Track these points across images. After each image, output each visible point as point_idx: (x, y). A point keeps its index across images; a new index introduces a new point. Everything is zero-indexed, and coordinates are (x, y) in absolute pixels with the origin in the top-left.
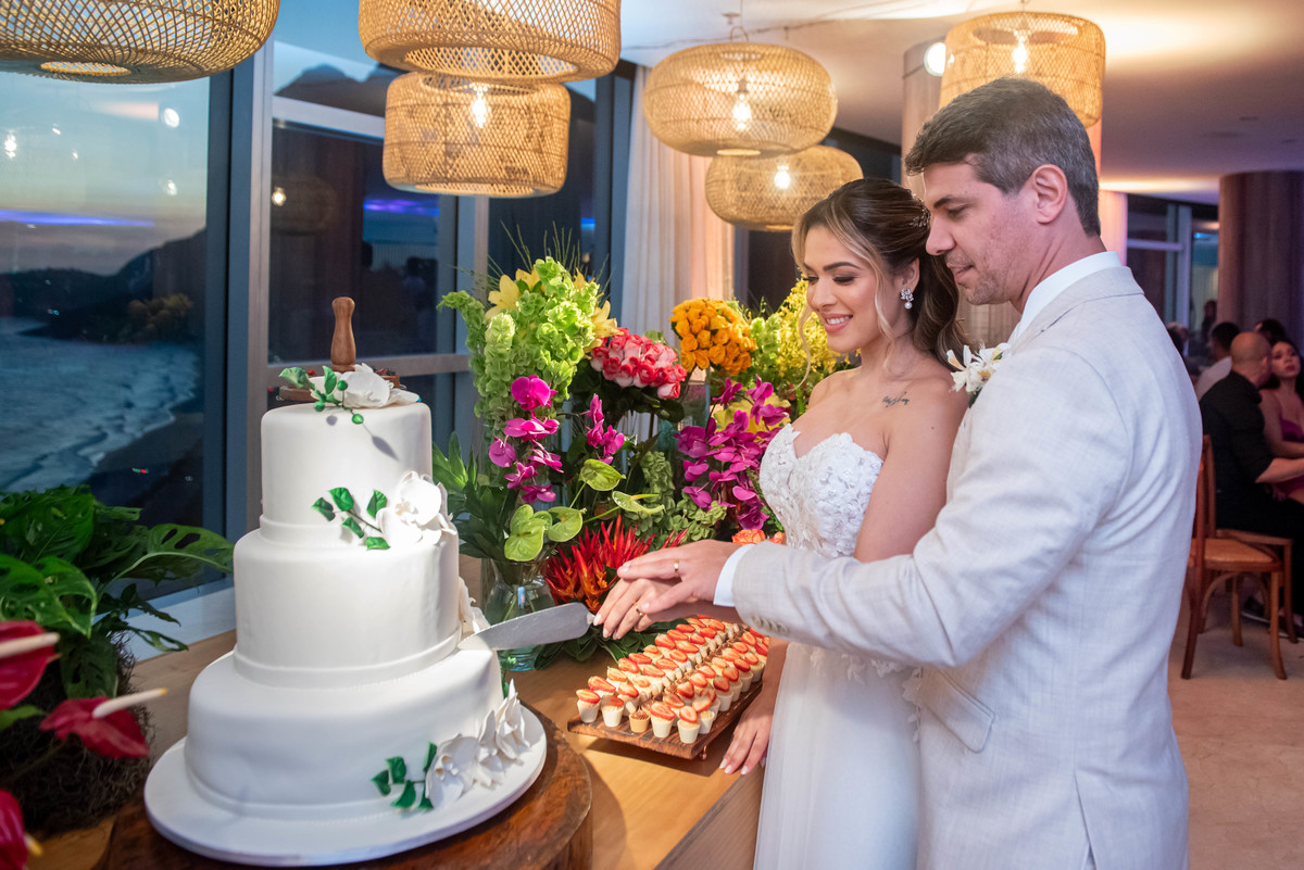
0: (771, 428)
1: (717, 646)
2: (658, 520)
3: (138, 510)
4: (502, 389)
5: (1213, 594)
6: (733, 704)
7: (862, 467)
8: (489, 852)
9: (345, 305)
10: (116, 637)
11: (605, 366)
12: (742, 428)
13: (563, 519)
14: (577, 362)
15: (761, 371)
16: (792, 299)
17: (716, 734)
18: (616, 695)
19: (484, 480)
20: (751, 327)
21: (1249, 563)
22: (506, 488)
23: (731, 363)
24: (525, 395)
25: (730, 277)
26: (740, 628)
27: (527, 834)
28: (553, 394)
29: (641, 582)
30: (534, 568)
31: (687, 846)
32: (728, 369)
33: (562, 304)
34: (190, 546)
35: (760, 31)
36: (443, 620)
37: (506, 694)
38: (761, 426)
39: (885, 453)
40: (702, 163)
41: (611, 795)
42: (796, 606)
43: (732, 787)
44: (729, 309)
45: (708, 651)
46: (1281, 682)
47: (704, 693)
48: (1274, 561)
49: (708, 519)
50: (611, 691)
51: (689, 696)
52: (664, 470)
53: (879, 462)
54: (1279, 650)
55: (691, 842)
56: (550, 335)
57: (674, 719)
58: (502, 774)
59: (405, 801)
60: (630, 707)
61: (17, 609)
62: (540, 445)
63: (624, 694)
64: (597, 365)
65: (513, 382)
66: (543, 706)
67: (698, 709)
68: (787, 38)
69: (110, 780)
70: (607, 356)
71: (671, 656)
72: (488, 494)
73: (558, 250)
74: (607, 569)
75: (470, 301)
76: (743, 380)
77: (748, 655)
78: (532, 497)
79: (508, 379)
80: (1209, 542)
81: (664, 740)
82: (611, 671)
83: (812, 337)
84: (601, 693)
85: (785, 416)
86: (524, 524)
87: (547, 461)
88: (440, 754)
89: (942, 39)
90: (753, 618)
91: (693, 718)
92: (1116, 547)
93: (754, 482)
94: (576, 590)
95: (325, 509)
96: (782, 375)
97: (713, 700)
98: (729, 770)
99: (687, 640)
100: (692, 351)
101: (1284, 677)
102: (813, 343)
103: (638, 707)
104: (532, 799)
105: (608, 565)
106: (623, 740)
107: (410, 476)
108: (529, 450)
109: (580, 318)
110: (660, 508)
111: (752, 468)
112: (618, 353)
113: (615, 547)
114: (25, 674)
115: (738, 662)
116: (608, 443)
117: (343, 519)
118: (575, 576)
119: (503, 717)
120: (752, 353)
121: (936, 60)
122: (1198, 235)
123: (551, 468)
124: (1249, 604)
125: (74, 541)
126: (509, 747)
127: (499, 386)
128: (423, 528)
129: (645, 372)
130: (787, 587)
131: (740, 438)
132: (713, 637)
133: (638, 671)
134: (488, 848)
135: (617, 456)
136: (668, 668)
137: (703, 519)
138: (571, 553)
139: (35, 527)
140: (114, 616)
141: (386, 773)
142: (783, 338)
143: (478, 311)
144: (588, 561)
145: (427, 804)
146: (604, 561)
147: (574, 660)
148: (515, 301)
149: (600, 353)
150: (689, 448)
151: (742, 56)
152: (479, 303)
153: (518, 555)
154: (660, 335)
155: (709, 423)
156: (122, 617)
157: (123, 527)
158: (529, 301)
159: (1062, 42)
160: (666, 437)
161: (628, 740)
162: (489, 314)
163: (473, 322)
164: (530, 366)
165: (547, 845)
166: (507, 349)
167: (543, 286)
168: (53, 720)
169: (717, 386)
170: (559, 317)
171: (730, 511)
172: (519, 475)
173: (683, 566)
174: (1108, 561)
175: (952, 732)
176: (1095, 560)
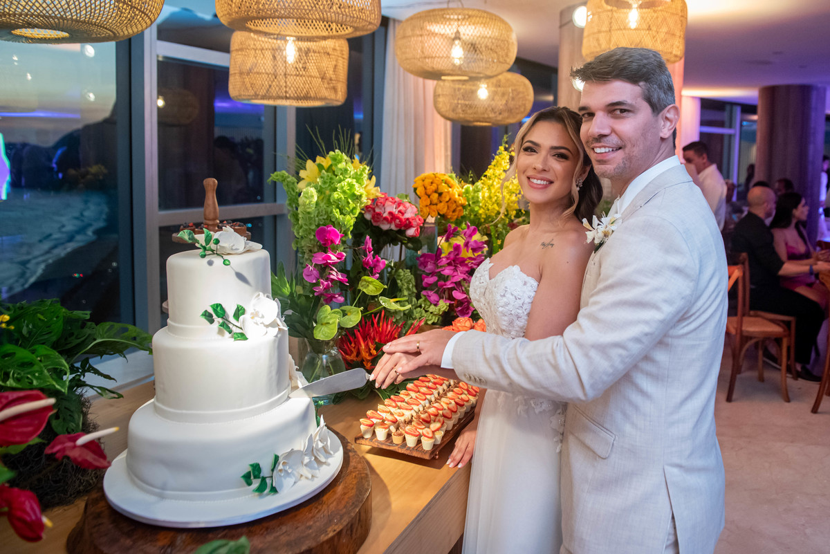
0: (476, 254)
1: (444, 390)
2: (407, 312)
3: (89, 312)
4: (310, 234)
5: (747, 350)
6: (454, 426)
7: (525, 287)
8: (312, 518)
9: (212, 183)
10: (79, 390)
11: (373, 217)
12: (458, 254)
13: (349, 314)
14: (356, 216)
15: (469, 217)
16: (489, 172)
17: (443, 445)
18: (383, 421)
19: (299, 290)
20: (463, 190)
21: (770, 332)
22: (313, 295)
23: (451, 213)
24: (324, 239)
25: (449, 153)
27: (333, 506)
28: (342, 236)
29: (398, 354)
30: (331, 343)
31: (428, 511)
32: (449, 217)
33: (347, 180)
34: (122, 335)
36: (280, 381)
37: (318, 424)
38: (470, 254)
39: (539, 279)
40: (431, 84)
42: (491, 368)
43: (454, 476)
44: (450, 179)
45: (439, 393)
46: (787, 404)
47: (437, 420)
48: (785, 331)
49: (437, 311)
50: (381, 419)
51: (427, 422)
52: (410, 281)
53: (535, 284)
54: (786, 385)
55: (430, 508)
56: (339, 200)
57: (420, 436)
58: (317, 471)
59: (261, 489)
60: (393, 429)
61: (22, 376)
62: (334, 268)
63: (388, 421)
64: (368, 216)
65: (317, 229)
66: (338, 427)
67: (433, 430)
69: (80, 476)
70: (374, 211)
71: (416, 397)
72: (303, 300)
73: (342, 143)
74: (376, 343)
75: (289, 178)
76: (458, 223)
77: (463, 396)
78: (330, 300)
79: (313, 227)
80: (746, 319)
81: (413, 448)
82: (380, 407)
84: (375, 421)
85: (484, 247)
86: (326, 317)
87: (338, 278)
88: (281, 460)
89: (585, 4)
90: (465, 375)
91: (431, 435)
92: (687, 334)
93: (465, 288)
94: (357, 356)
95: (209, 317)
96: (483, 220)
97: (442, 424)
98: (452, 465)
99: (426, 387)
100: (427, 206)
101: (788, 400)
103: (397, 429)
104: (335, 485)
105: (377, 341)
106: (388, 448)
107: (259, 295)
108: (328, 271)
109: (357, 189)
110: (408, 306)
111: (464, 279)
112: (381, 209)
113: (380, 329)
114: (36, 422)
115: (457, 400)
116: (375, 266)
117: (219, 322)
118: (357, 347)
119: (318, 438)
120: (464, 207)
121: (581, 17)
122: (745, 123)
123: (341, 282)
124: (767, 354)
125: (52, 334)
126: (321, 455)
127: (308, 232)
128: (267, 326)
129: (398, 220)
130: (484, 355)
131: (457, 261)
132: (441, 385)
133: (397, 406)
134: (310, 515)
135: (381, 275)
136: (414, 404)
137: (434, 311)
138: (354, 334)
139: (27, 326)
140: (77, 377)
141: (249, 473)
142: (483, 197)
143: (293, 183)
144: (365, 339)
145: (274, 490)
146: (374, 339)
147: (356, 398)
148: (316, 178)
149: (370, 209)
150: (425, 267)
151: (456, 17)
152: (293, 178)
153: (322, 336)
154: (406, 196)
155: (437, 251)
156: (82, 378)
157: (80, 323)
158: (326, 178)
159: (659, 8)
160: (411, 260)
161: (391, 448)
162: (301, 185)
163: (291, 190)
164: (327, 219)
165: (345, 513)
166: (312, 209)
167: (334, 168)
168: (53, 447)
169: (442, 227)
170: (344, 189)
171: (451, 306)
172: (321, 287)
173: (422, 345)
174: (683, 342)
175: (588, 448)
176: (676, 342)
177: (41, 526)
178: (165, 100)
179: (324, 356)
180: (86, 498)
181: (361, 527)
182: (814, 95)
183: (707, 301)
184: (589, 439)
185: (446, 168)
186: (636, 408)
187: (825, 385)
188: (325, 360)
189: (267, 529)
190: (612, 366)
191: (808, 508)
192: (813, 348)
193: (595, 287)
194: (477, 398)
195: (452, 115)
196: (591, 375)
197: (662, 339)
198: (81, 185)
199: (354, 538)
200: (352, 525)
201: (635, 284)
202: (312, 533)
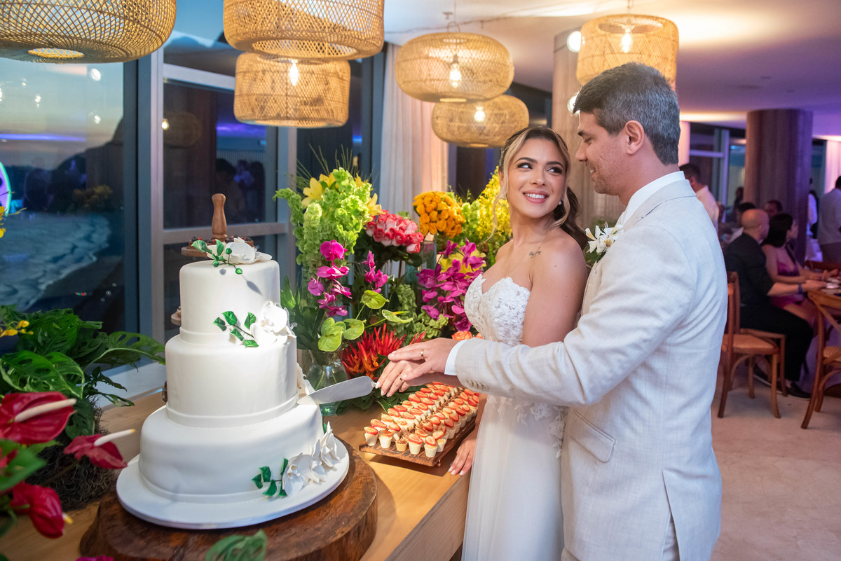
0: (475, 270)
1: (445, 401)
2: (407, 326)
3: (101, 323)
4: (314, 248)
5: (737, 368)
6: (456, 434)
7: (518, 297)
8: (320, 520)
9: (220, 199)
10: (91, 399)
11: (375, 234)
12: (457, 270)
13: (352, 326)
14: (359, 231)
15: (468, 235)
16: (487, 191)
17: (446, 453)
18: (387, 429)
19: (303, 303)
20: (462, 209)
21: (760, 349)
22: (318, 308)
23: (450, 231)
24: (329, 253)
25: (446, 174)
26: (458, 390)
27: (340, 510)
28: (345, 251)
29: (403, 362)
30: (335, 355)
31: (431, 516)
32: (448, 234)
33: (350, 197)
34: (134, 344)
35: (465, 23)
36: (288, 389)
37: (325, 431)
38: (469, 269)
39: (531, 287)
40: (429, 106)
41: (386, 488)
42: (493, 374)
43: (455, 483)
44: (448, 198)
45: (440, 404)
46: (777, 420)
47: (439, 428)
48: (775, 348)
49: (437, 325)
50: (384, 428)
51: (430, 431)
52: (411, 296)
53: (528, 293)
54: (776, 402)
55: (433, 513)
56: (343, 216)
57: (422, 444)
58: (325, 476)
59: (271, 492)
60: (396, 437)
61: (38, 382)
62: (338, 282)
63: (392, 429)
64: (370, 233)
65: (321, 244)
66: (343, 436)
67: (436, 437)
68: (482, 27)
69: (92, 482)
70: (376, 228)
71: (418, 407)
72: (308, 311)
73: (344, 162)
74: (378, 355)
75: (293, 194)
76: (457, 240)
77: (464, 406)
78: (333, 313)
79: (318, 242)
80: (736, 336)
81: (417, 456)
82: (383, 416)
83: (498, 214)
84: (379, 429)
85: (482, 263)
86: (330, 329)
87: (342, 292)
88: (289, 464)
89: (579, 29)
90: (468, 381)
91: (433, 443)
92: (685, 342)
94: (360, 368)
95: (221, 324)
96: (481, 238)
97: (445, 432)
98: (454, 472)
99: (427, 397)
100: (426, 223)
101: (778, 416)
102: (500, 218)
103: (400, 437)
104: (342, 490)
105: (379, 353)
106: (392, 456)
107: (269, 304)
108: (331, 285)
109: (360, 205)
110: (409, 320)
112: (382, 226)
113: (382, 342)
114: (57, 422)
115: (458, 410)
116: (378, 281)
117: (231, 330)
118: (359, 359)
119: (325, 443)
120: (462, 224)
121: (575, 42)
122: (733, 147)
123: (344, 296)
124: (758, 371)
125: (67, 343)
126: (328, 460)
127: (313, 247)
128: (277, 334)
129: (399, 237)
130: (487, 361)
131: (456, 277)
132: (442, 396)
133: (399, 416)
134: (319, 518)
135: (383, 288)
136: (417, 414)
137: (434, 325)
138: (357, 347)
139: (42, 335)
140: (90, 386)
141: (260, 475)
142: (481, 215)
143: (298, 200)
144: (367, 351)
145: (283, 493)
146: (376, 351)
147: (360, 409)
148: (320, 195)
149: (372, 226)
150: (425, 282)
151: (455, 41)
152: (298, 195)
153: (327, 347)
154: (407, 214)
155: (437, 267)
156: (94, 386)
157: (92, 333)
158: (329, 195)
159: (652, 33)
160: (410, 276)
161: (395, 456)
162: (305, 202)
163: (295, 207)
164: (331, 234)
165: (353, 516)
166: (317, 224)
167: (337, 185)
168: (71, 448)
169: (441, 245)
170: (348, 205)
171: (450, 320)
172: (326, 300)
173: (426, 353)
174: (681, 350)
175: (589, 452)
176: (673, 350)
177: (62, 522)
178: (169, 122)
179: (328, 368)
180: (98, 503)
181: (368, 530)
182: (801, 118)
183: (704, 310)
184: (589, 443)
185: (443, 187)
186: (636, 413)
187: (814, 402)
188: (328, 373)
189: (277, 530)
190: (611, 371)
191: (800, 521)
192: (803, 366)
193: (596, 294)
194: (477, 408)
195: (449, 137)
196: (591, 380)
197: (660, 347)
198: (87, 205)
199: (361, 540)
200: (359, 528)
201: (634, 291)
202: (321, 534)
